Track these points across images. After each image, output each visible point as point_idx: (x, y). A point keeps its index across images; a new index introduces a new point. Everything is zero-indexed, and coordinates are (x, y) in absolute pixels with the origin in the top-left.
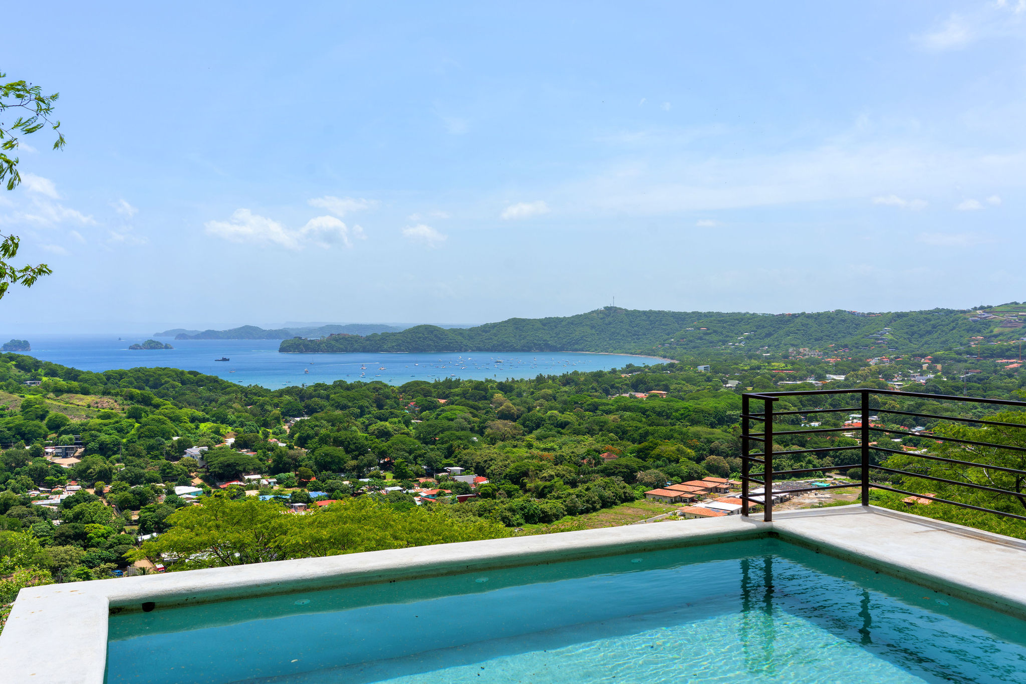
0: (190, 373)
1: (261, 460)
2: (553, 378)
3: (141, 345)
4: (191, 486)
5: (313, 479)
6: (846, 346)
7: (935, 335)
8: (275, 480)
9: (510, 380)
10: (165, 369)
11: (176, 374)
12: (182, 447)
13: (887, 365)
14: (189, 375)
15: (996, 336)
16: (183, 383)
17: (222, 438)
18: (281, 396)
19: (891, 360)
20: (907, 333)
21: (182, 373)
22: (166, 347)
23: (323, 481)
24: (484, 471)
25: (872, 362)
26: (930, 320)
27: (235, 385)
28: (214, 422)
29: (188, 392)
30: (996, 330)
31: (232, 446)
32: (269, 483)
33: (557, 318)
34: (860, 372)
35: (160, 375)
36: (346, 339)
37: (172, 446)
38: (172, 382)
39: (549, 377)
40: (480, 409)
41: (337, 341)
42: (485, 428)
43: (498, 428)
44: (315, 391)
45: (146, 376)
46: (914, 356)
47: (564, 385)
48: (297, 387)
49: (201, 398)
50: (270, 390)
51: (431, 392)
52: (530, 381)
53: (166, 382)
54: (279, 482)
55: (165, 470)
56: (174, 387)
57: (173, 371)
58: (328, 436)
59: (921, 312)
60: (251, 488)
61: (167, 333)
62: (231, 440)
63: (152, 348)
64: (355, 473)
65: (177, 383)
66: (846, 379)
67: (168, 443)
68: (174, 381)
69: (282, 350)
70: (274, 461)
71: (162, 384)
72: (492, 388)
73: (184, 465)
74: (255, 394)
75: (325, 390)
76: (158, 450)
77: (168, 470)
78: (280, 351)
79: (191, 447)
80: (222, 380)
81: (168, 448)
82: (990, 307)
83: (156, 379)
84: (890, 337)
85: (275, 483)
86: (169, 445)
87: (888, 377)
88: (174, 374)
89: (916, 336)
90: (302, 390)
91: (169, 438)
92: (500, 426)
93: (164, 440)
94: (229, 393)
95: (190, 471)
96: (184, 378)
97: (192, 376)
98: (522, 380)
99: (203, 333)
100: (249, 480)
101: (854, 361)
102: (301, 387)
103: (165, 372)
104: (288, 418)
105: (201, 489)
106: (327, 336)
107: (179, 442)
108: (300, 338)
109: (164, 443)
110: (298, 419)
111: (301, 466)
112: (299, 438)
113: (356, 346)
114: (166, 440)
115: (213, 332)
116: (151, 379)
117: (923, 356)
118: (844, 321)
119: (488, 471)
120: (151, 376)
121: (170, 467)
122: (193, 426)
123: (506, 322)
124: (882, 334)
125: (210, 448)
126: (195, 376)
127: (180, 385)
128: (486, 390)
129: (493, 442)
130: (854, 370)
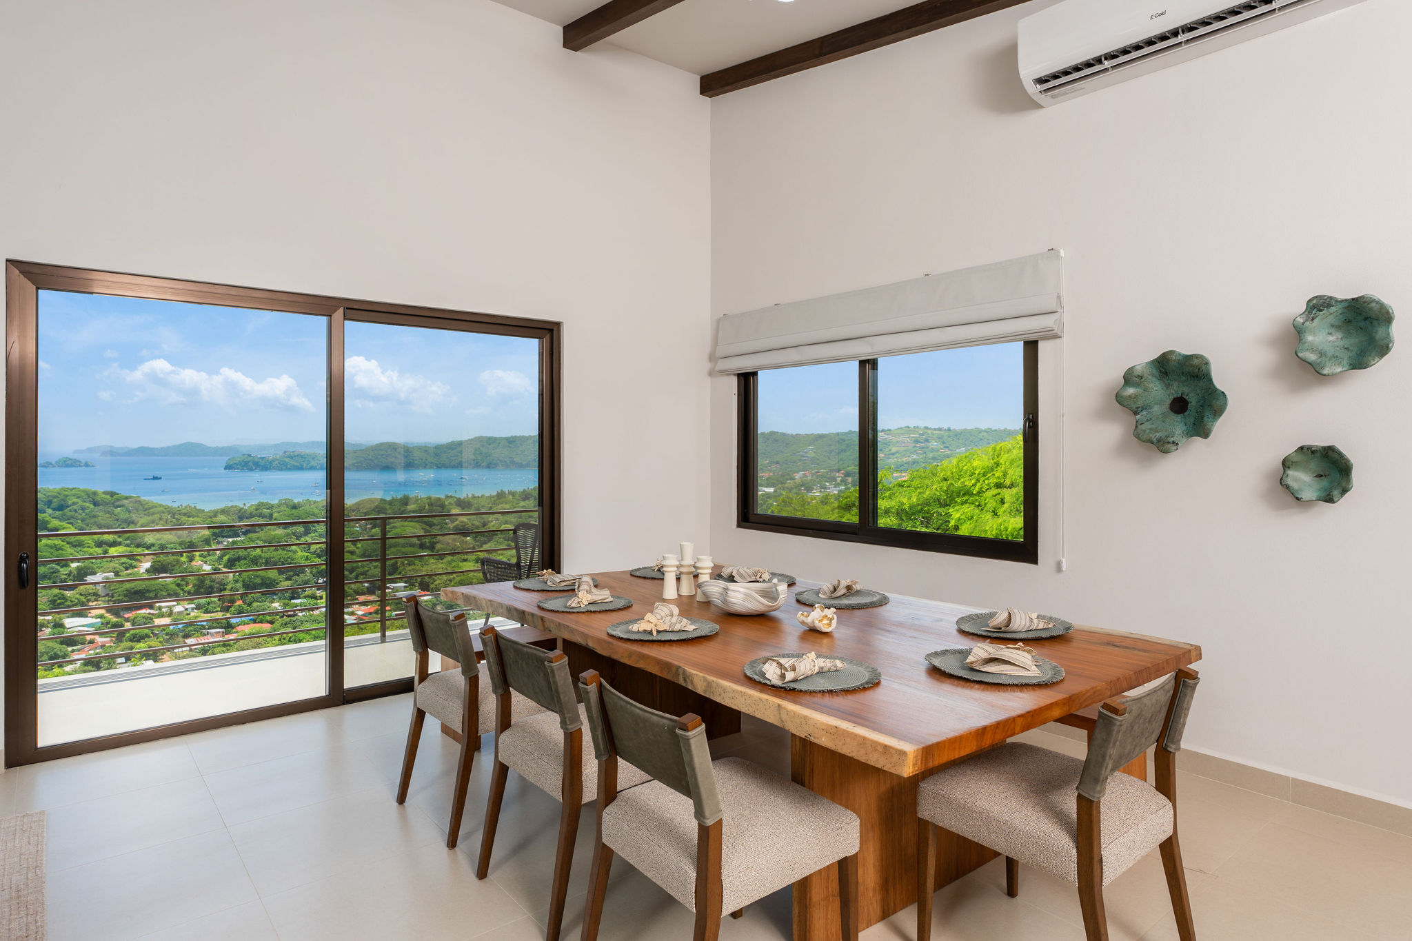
0: (105, 493)
1: (178, 585)
2: (513, 494)
3: (54, 462)
4: (87, 617)
5: (239, 603)
6: (777, 463)
7: (848, 453)
8: (194, 606)
9: (470, 496)
10: (73, 489)
11: (88, 494)
12: (81, 574)
13: (809, 478)
14: (103, 496)
15: (893, 454)
16: (95, 504)
17: (135, 563)
18: (215, 516)
19: (813, 474)
20: (826, 451)
21: (95, 493)
22: (87, 465)
23: (249, 605)
24: (428, 586)
25: (797, 476)
26: (844, 441)
27: (160, 505)
28: (127, 546)
29: (100, 514)
30: (894, 449)
31: (148, 571)
32: (186, 609)
33: (523, 437)
34: (786, 485)
35: (67, 496)
36: (302, 457)
37: (69, 575)
38: (81, 503)
39: (510, 493)
40: (434, 525)
41: (291, 458)
42: (435, 543)
43: (448, 544)
44: (257, 510)
45: (48, 497)
46: (831, 471)
47: (524, 500)
48: (236, 506)
49: (117, 520)
50: (203, 510)
51: (386, 509)
52: (491, 497)
53: (74, 504)
54: (198, 607)
55: (56, 600)
56: (83, 509)
57: (83, 491)
58: (260, 557)
59: (838, 434)
60: (162, 616)
61: (91, 450)
62: (147, 565)
63: (67, 466)
64: (287, 595)
65: (88, 504)
66: (775, 491)
67: (64, 571)
68: (85, 502)
69: (228, 467)
70: (194, 586)
71: (68, 507)
72: (450, 504)
73: (81, 595)
74: (185, 514)
75: (268, 509)
76: (50, 578)
77: (59, 601)
78: (225, 469)
79: (94, 573)
80: (145, 500)
81: (63, 577)
82: (890, 430)
83: (63, 500)
84: (814, 455)
85: (193, 609)
86: (65, 573)
87: (809, 489)
88: (83, 494)
89: (833, 454)
90: (241, 509)
91: (66, 565)
92: (450, 541)
93: (58, 567)
94: (153, 514)
95: (89, 601)
96: (98, 498)
97: (108, 497)
98: (482, 496)
99: (134, 450)
100: (160, 608)
101: (783, 476)
102: (242, 506)
103: (73, 492)
104: (220, 539)
105: (99, 620)
106: (281, 453)
107: (79, 569)
108: (250, 456)
109: (59, 571)
110: (231, 540)
111: (225, 589)
112: (229, 560)
113: (313, 463)
114: (62, 567)
115: (148, 449)
116: (55, 500)
117: (839, 471)
118: (777, 441)
119: (432, 586)
120: (55, 497)
121: (64, 597)
122: (99, 550)
123: (472, 439)
124: (806, 453)
125: (117, 574)
126: (112, 496)
127: (92, 506)
128: (443, 506)
129: (441, 556)
130: (782, 483)
